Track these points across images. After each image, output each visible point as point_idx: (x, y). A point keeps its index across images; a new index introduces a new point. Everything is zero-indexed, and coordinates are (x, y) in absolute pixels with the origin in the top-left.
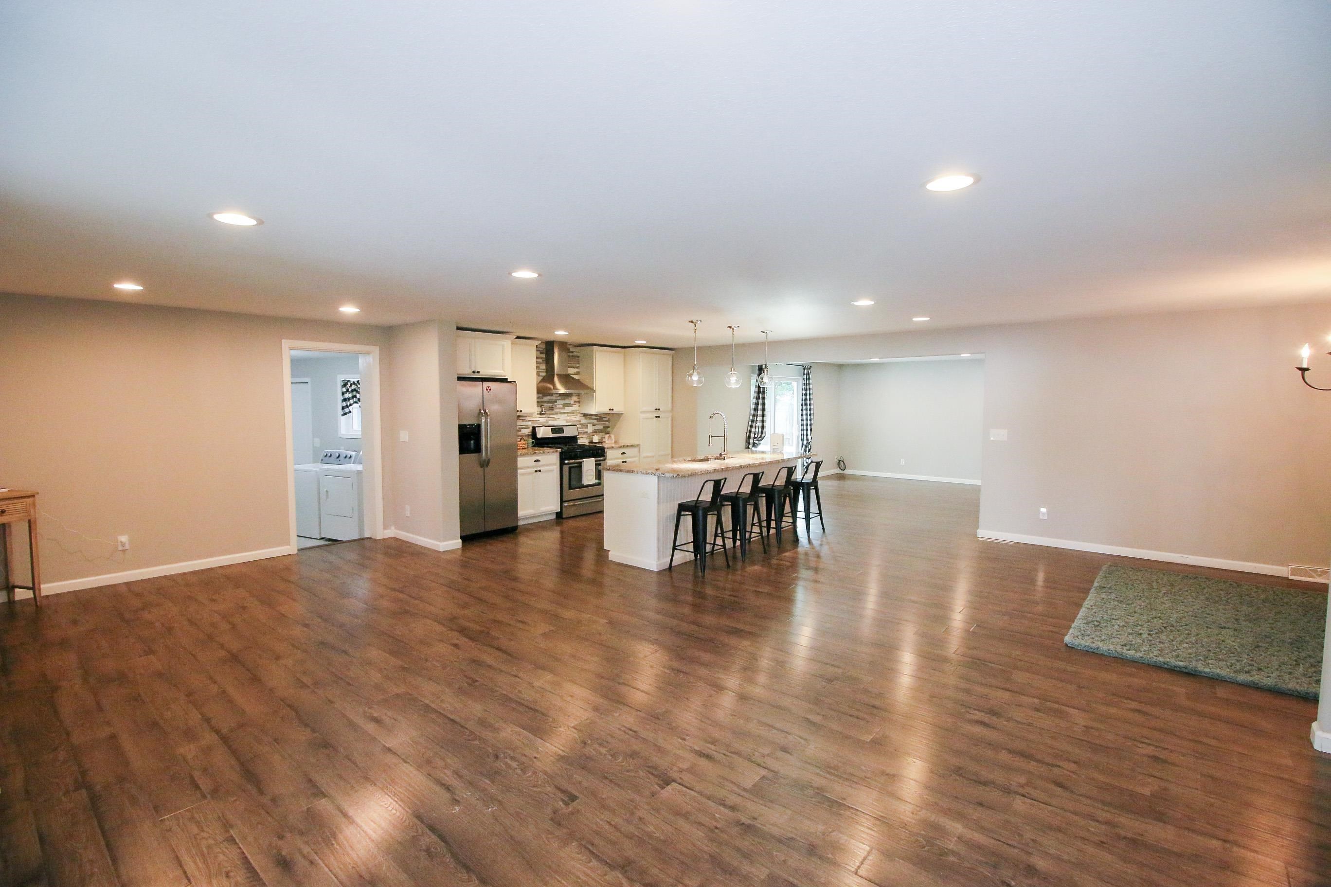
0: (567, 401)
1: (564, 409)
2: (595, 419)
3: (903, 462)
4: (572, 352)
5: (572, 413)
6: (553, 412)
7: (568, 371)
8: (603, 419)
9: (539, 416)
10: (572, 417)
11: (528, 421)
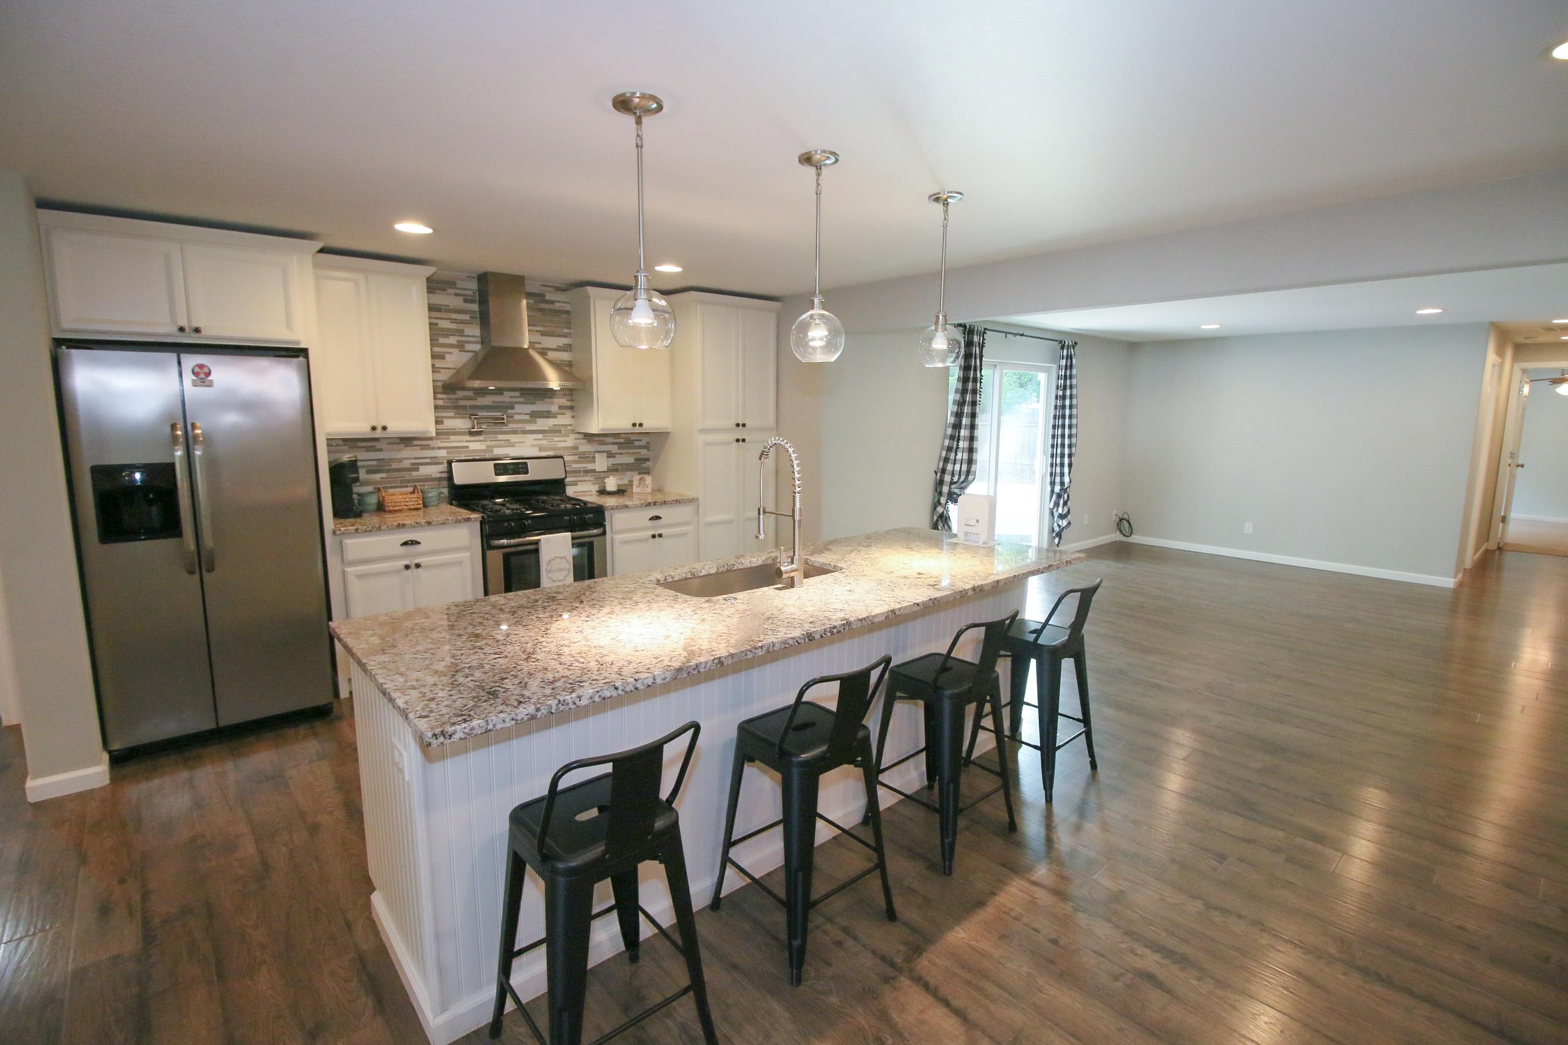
0: (538, 407)
1: (536, 422)
2: (613, 444)
3: (1249, 527)
4: (552, 302)
5: (556, 431)
6: (505, 429)
7: (540, 343)
8: (633, 443)
9: (467, 438)
10: (556, 439)
11: (439, 448)
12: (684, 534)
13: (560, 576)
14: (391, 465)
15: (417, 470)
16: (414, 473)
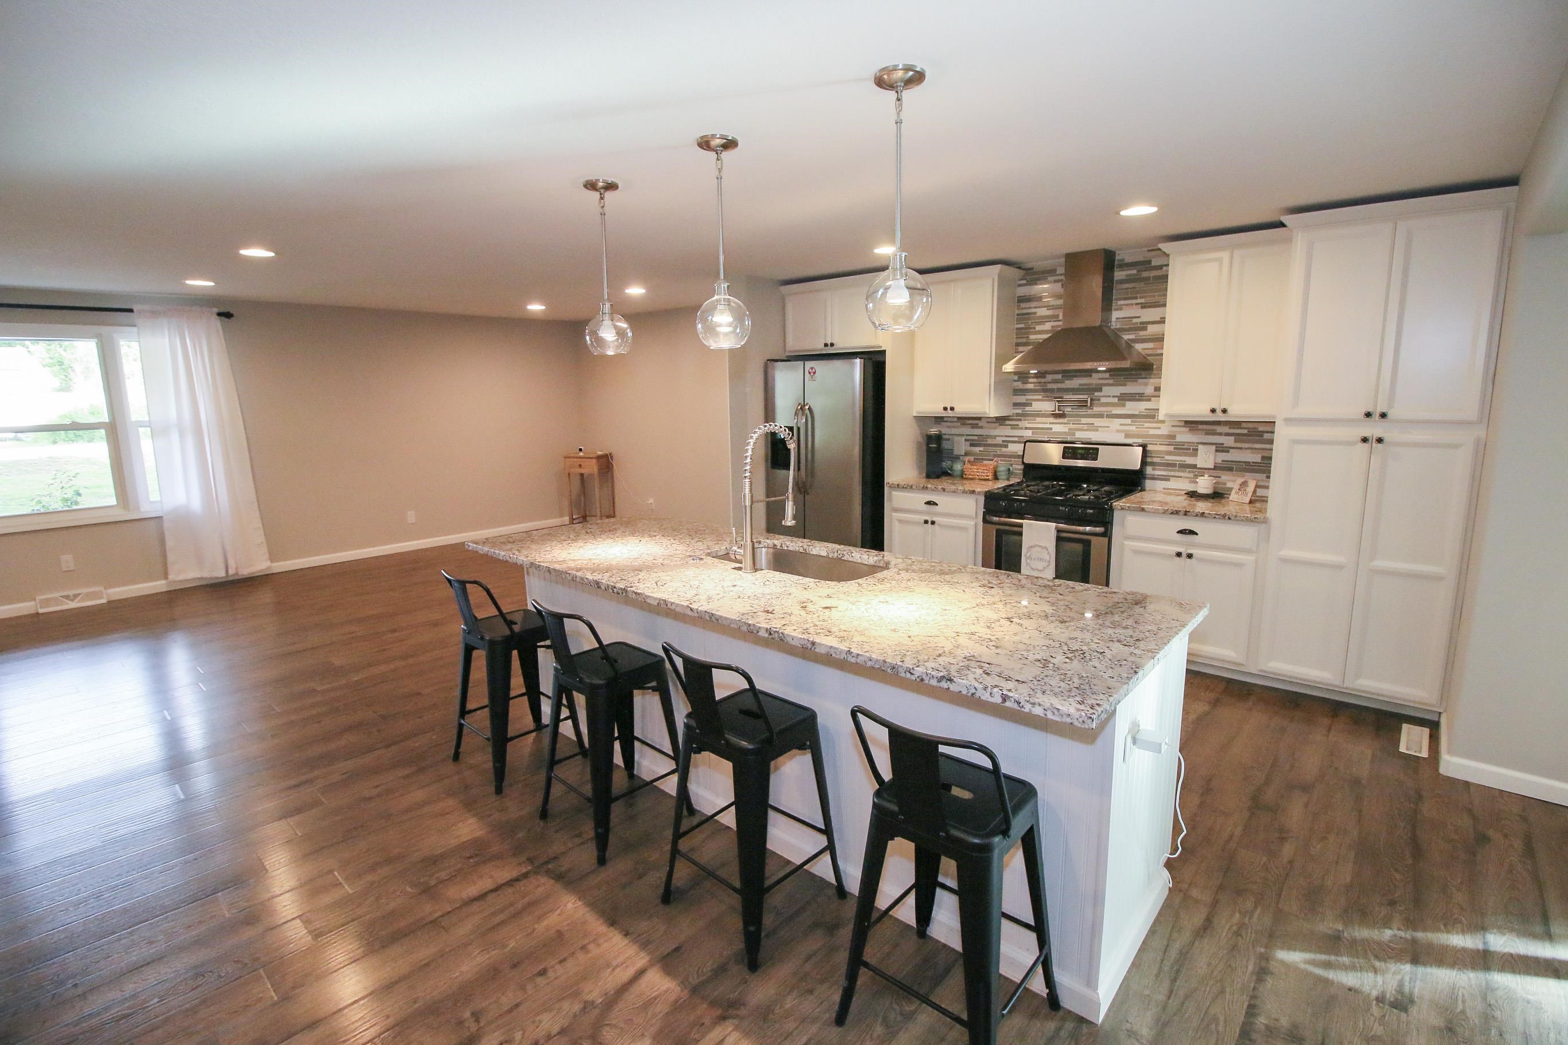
1: (1124, 405)
5: (1147, 416)
7: (1139, 317)
9: (1052, 420)
10: (1147, 425)
11: (1026, 428)
13: (1040, 565)
14: (987, 441)
15: (1006, 446)
16: (1004, 449)
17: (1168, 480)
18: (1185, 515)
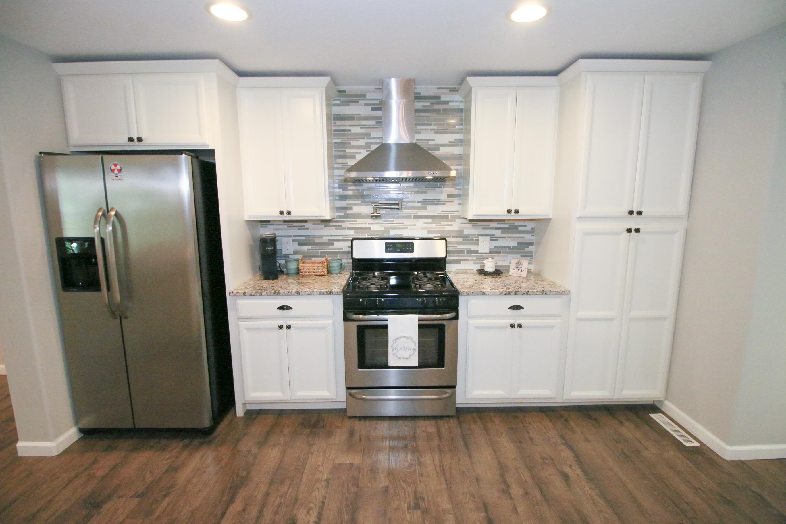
0: (431, 195)
1: (426, 209)
2: (497, 228)
4: (447, 102)
5: (444, 216)
6: (400, 214)
7: (434, 140)
8: (517, 228)
9: (370, 221)
10: (443, 223)
11: (349, 228)
12: (551, 327)
14: (314, 240)
15: (333, 244)
16: (330, 247)
17: (460, 263)
18: (515, 294)
